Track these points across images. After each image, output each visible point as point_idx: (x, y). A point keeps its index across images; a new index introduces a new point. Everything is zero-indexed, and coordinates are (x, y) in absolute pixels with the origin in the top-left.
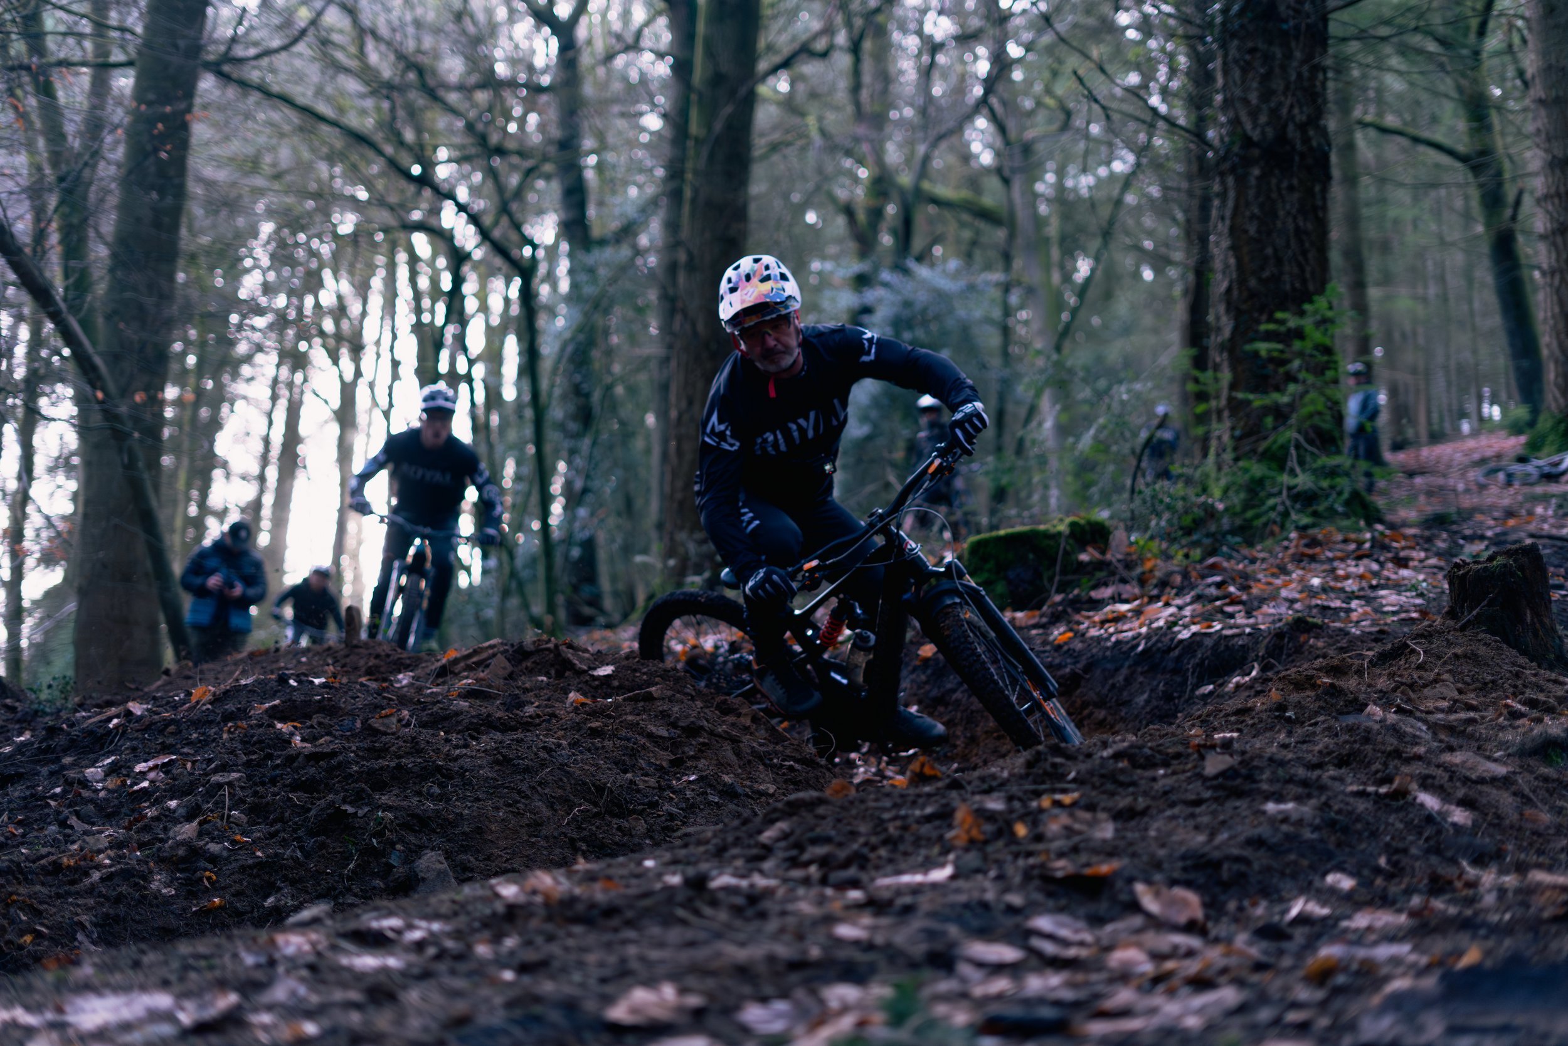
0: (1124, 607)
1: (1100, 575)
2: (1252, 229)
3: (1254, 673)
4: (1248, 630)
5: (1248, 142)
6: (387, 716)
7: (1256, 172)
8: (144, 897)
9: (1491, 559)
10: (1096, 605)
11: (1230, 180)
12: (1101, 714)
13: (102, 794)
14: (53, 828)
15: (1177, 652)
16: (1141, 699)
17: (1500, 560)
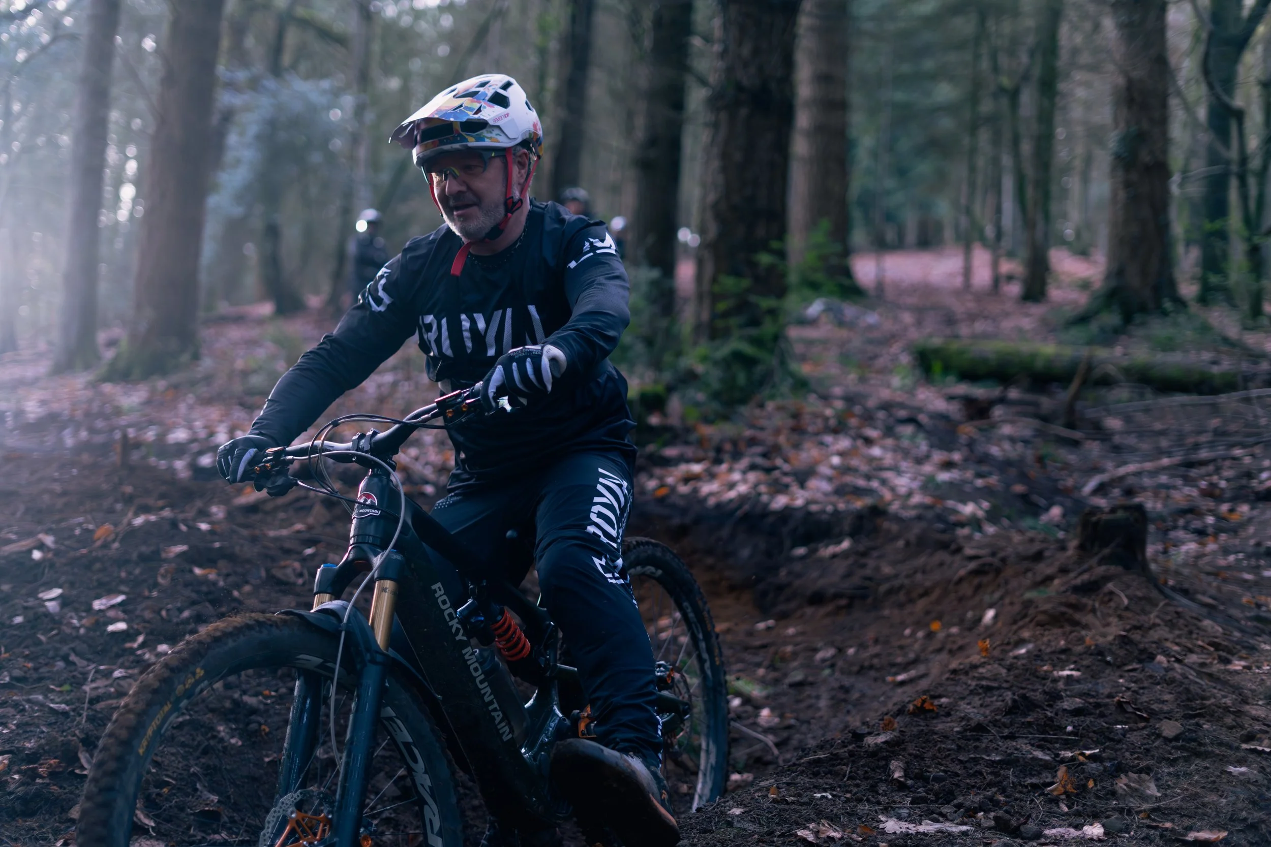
0: (697, 468)
1: (667, 436)
2: (738, 156)
3: (846, 544)
4: (830, 508)
5: (740, 88)
6: (284, 567)
7: (744, 112)
8: (225, 748)
9: (1113, 510)
10: (667, 462)
11: (723, 116)
12: (710, 561)
13: (82, 631)
14: (60, 664)
15: (770, 519)
16: (745, 553)
17: (1120, 514)
